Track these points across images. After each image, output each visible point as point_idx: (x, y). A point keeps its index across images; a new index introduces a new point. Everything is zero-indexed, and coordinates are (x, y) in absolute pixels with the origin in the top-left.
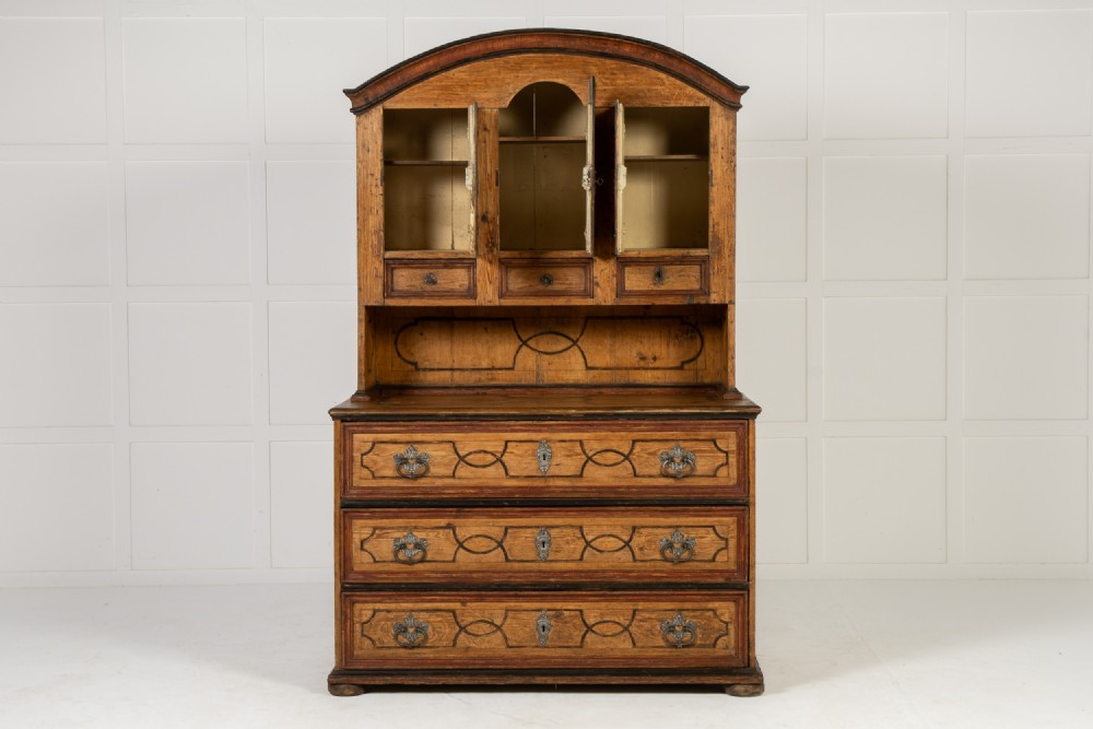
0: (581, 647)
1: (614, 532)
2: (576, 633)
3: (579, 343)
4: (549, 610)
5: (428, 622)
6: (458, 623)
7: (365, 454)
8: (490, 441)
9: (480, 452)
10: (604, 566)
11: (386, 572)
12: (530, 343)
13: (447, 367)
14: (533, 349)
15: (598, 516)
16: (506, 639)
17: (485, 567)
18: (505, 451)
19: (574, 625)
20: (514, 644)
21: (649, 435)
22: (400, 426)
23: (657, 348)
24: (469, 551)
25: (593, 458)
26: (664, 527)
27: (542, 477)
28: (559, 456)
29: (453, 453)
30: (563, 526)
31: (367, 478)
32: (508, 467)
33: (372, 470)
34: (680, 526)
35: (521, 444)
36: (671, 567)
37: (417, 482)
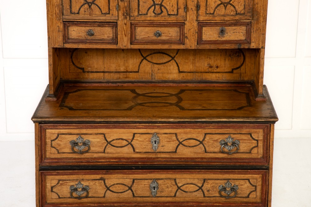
1: (194, 182)
3: (175, 59)
7: (54, 140)
8: (125, 133)
9: (119, 139)
10: (187, 199)
11: (66, 203)
12: (147, 58)
13: (101, 71)
14: (149, 61)
15: (185, 174)
17: (121, 200)
18: (133, 139)
21: (214, 131)
23: (219, 61)
24: (113, 192)
25: (182, 143)
26: (221, 180)
27: (154, 152)
28: (163, 141)
29: (104, 140)
30: (165, 179)
31: (55, 153)
32: (135, 147)
33: (58, 149)
34: (230, 179)
35: (142, 135)
36: (224, 200)
37: (83, 155)
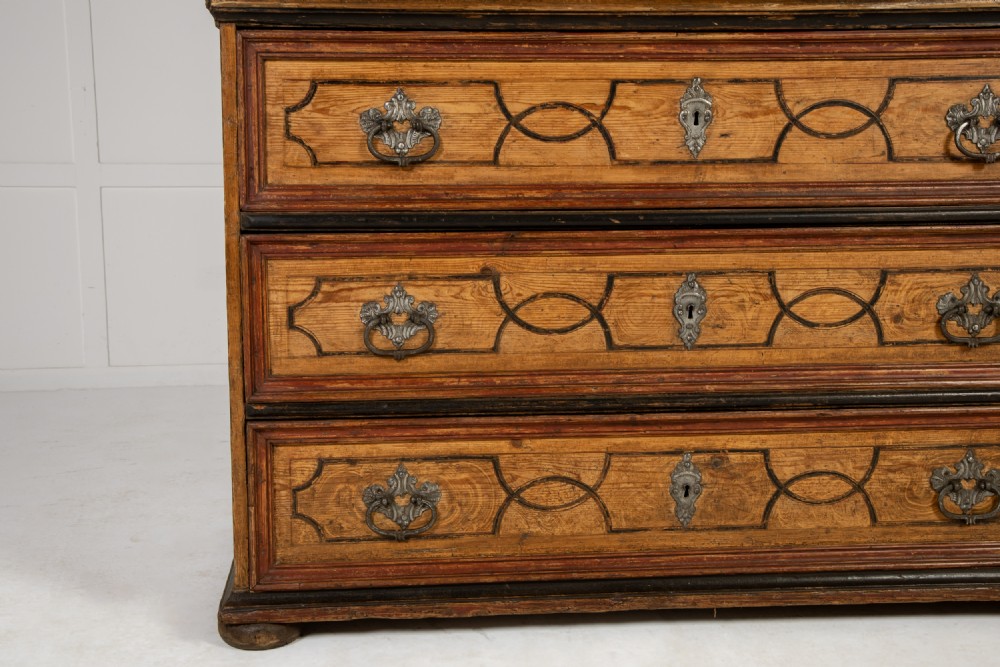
0: (764, 527)
1: (843, 284)
2: (754, 499)
4: (697, 451)
5: (438, 483)
6: (503, 484)
7: (296, 108)
8: (577, 80)
9: (556, 105)
10: (815, 355)
11: (347, 377)
15: (808, 247)
16: (607, 515)
17: (562, 363)
18: (609, 103)
19: (750, 482)
20: (624, 525)
21: (924, 66)
22: (374, 42)
24: (529, 327)
25: (802, 119)
26: (949, 271)
27: (690, 162)
28: (728, 114)
29: (495, 108)
30: (734, 271)
31: (301, 164)
32: (615, 140)
33: (312, 145)
34: (982, 269)
35: (645, 88)
36: (958, 357)
37: (412, 174)
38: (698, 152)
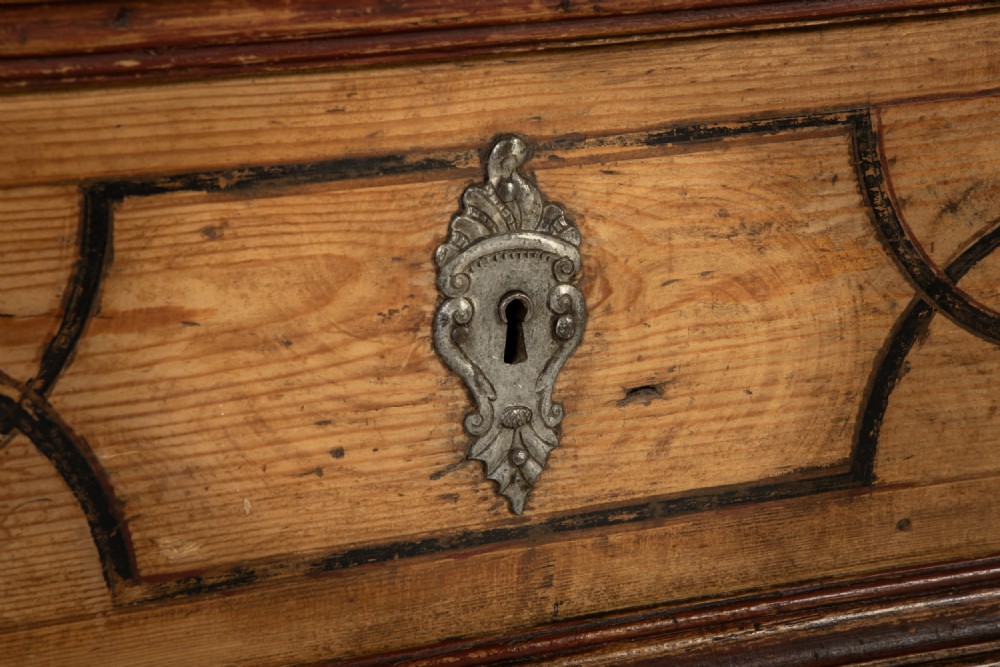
18: (81, 304)
25: (970, 281)
27: (494, 537)
28: (654, 294)
32: (125, 485)
38: (529, 486)
